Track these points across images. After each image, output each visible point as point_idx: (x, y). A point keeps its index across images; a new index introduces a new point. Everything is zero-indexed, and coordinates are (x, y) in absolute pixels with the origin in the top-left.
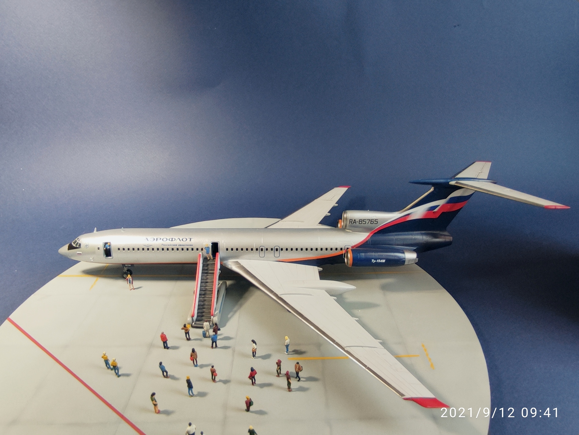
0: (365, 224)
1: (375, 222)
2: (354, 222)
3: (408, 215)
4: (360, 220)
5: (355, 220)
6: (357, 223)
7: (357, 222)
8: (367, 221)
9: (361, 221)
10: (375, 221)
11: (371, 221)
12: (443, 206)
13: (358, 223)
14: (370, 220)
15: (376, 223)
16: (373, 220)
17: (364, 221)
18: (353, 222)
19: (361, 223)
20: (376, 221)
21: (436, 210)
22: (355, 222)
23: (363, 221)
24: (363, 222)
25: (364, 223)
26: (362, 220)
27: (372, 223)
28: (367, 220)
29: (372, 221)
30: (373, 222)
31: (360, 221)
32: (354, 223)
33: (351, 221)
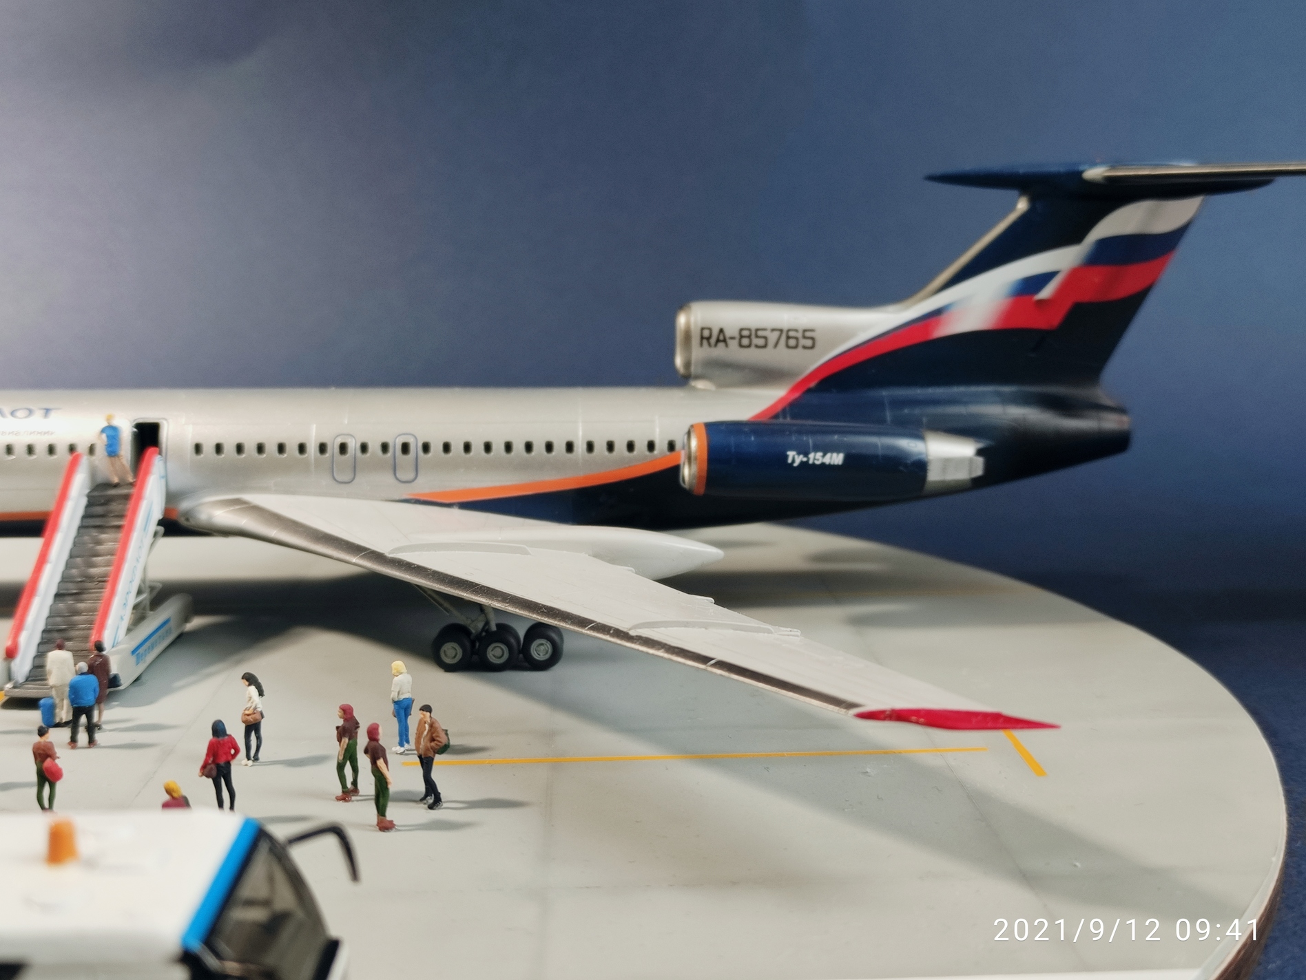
0: (765, 346)
1: (803, 342)
2: (718, 341)
3: (937, 313)
4: (741, 330)
5: (721, 331)
6: (730, 342)
7: (732, 338)
8: (773, 337)
9: (748, 337)
10: (804, 337)
11: (789, 337)
12: (1075, 276)
13: (733, 344)
14: (781, 331)
15: (809, 343)
16: (796, 331)
17: (760, 333)
18: (713, 340)
19: (745, 342)
20: (808, 334)
21: (1046, 293)
22: (721, 338)
23: (757, 336)
24: (756, 341)
25: (761, 342)
26: (750, 330)
27: (792, 342)
28: (773, 330)
29: (791, 334)
30: (797, 338)
31: (742, 337)
32: (721, 345)
33: (706, 333)
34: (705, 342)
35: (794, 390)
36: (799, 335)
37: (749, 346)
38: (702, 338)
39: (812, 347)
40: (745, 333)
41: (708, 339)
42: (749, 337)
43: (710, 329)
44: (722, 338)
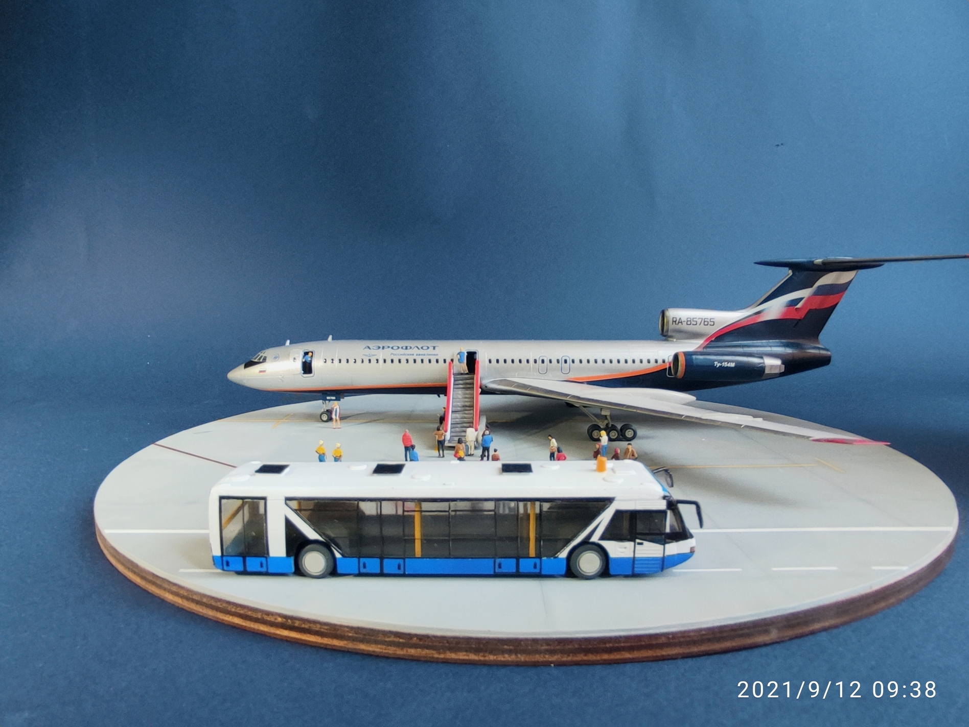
1: (710, 323)
3: (759, 313)
5: (680, 319)
7: (684, 322)
8: (699, 321)
10: (711, 321)
12: (809, 299)
13: (685, 324)
14: (702, 319)
18: (677, 322)
21: (799, 306)
23: (693, 321)
24: (693, 323)
25: (695, 323)
26: (691, 319)
27: (706, 323)
28: (699, 319)
29: (706, 320)
30: (708, 322)
32: (680, 324)
33: (675, 320)
34: (674, 323)
35: (706, 340)
36: (709, 320)
37: (690, 324)
38: (673, 321)
39: (713, 325)
40: (689, 320)
41: (675, 322)
42: (690, 321)
43: (676, 318)
44: (680, 322)
